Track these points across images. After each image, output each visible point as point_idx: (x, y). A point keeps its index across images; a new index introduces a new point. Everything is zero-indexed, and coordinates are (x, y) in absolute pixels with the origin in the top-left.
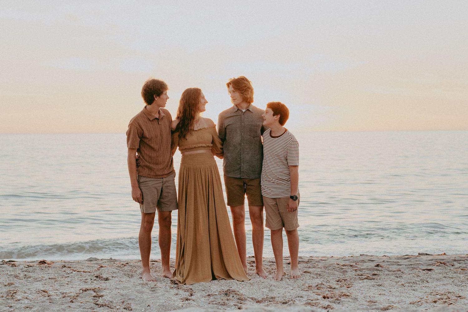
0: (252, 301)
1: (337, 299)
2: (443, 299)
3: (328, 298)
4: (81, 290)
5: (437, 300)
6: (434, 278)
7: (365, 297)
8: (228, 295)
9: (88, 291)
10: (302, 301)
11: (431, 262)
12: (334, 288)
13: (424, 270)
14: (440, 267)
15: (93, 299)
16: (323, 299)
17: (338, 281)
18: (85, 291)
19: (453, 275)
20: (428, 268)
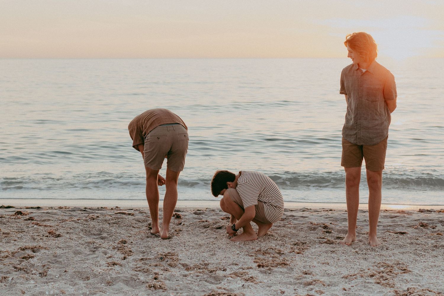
0: (182, 267)
1: (270, 269)
2: (384, 272)
3: (263, 266)
4: (20, 249)
5: (375, 273)
6: (397, 244)
7: (305, 266)
8: (163, 260)
9: (26, 250)
10: (234, 269)
11: (415, 222)
12: (283, 254)
13: (397, 233)
14: (417, 230)
15: (19, 261)
16: (258, 267)
17: (295, 245)
18: (23, 250)
19: (423, 241)
20: (403, 231)
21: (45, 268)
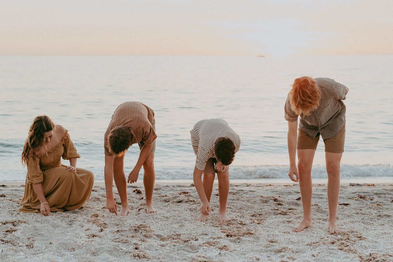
0: (157, 238)
1: (238, 239)
2: (343, 240)
3: (231, 236)
4: (1, 223)
5: (335, 240)
6: (345, 214)
7: (268, 235)
8: (137, 231)
9: (7, 224)
10: (205, 239)
11: (353, 194)
12: (245, 224)
13: (341, 205)
14: (358, 202)
15: (4, 234)
16: (227, 237)
17: (253, 216)
18: (5, 224)
19: (366, 211)
20: (346, 203)
21: (30, 240)
